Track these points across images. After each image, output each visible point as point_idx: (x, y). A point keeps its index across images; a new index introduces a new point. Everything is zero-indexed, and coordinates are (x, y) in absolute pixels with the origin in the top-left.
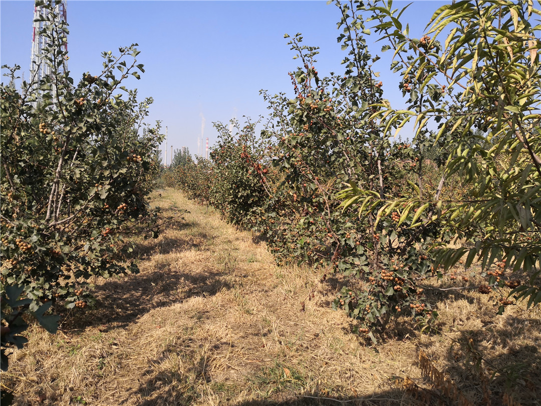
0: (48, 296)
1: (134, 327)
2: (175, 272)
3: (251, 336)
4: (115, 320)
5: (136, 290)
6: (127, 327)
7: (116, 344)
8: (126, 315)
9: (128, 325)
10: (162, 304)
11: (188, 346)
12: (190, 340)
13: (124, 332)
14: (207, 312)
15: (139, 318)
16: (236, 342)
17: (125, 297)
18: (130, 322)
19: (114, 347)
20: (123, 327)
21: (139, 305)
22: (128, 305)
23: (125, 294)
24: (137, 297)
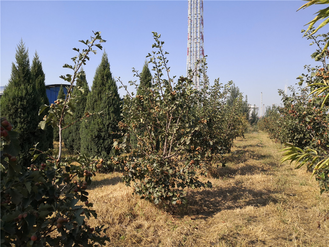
0: (164, 196)
1: (210, 220)
2: (244, 188)
3: (280, 239)
4: (202, 214)
5: (219, 196)
6: (207, 219)
7: (197, 228)
8: (209, 212)
9: (207, 218)
10: (230, 208)
11: (236, 238)
12: (238, 234)
13: (204, 222)
14: (256, 217)
15: (215, 214)
16: (268, 241)
17: (212, 200)
18: (209, 216)
19: (196, 230)
20: (205, 219)
21: (218, 206)
22: (212, 206)
23: (212, 198)
24: (219, 201)
